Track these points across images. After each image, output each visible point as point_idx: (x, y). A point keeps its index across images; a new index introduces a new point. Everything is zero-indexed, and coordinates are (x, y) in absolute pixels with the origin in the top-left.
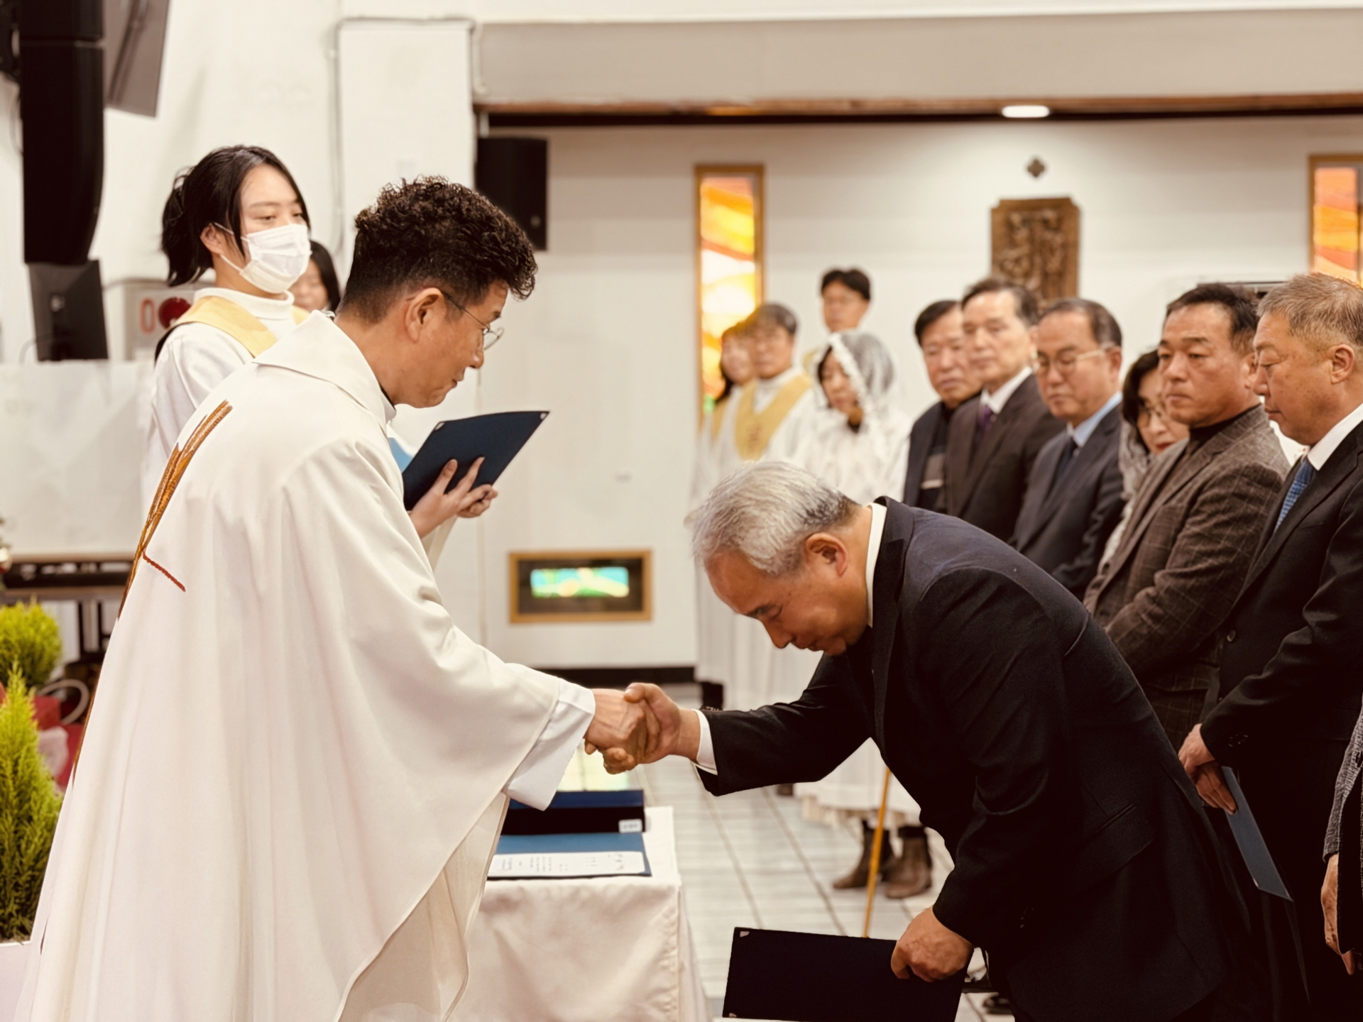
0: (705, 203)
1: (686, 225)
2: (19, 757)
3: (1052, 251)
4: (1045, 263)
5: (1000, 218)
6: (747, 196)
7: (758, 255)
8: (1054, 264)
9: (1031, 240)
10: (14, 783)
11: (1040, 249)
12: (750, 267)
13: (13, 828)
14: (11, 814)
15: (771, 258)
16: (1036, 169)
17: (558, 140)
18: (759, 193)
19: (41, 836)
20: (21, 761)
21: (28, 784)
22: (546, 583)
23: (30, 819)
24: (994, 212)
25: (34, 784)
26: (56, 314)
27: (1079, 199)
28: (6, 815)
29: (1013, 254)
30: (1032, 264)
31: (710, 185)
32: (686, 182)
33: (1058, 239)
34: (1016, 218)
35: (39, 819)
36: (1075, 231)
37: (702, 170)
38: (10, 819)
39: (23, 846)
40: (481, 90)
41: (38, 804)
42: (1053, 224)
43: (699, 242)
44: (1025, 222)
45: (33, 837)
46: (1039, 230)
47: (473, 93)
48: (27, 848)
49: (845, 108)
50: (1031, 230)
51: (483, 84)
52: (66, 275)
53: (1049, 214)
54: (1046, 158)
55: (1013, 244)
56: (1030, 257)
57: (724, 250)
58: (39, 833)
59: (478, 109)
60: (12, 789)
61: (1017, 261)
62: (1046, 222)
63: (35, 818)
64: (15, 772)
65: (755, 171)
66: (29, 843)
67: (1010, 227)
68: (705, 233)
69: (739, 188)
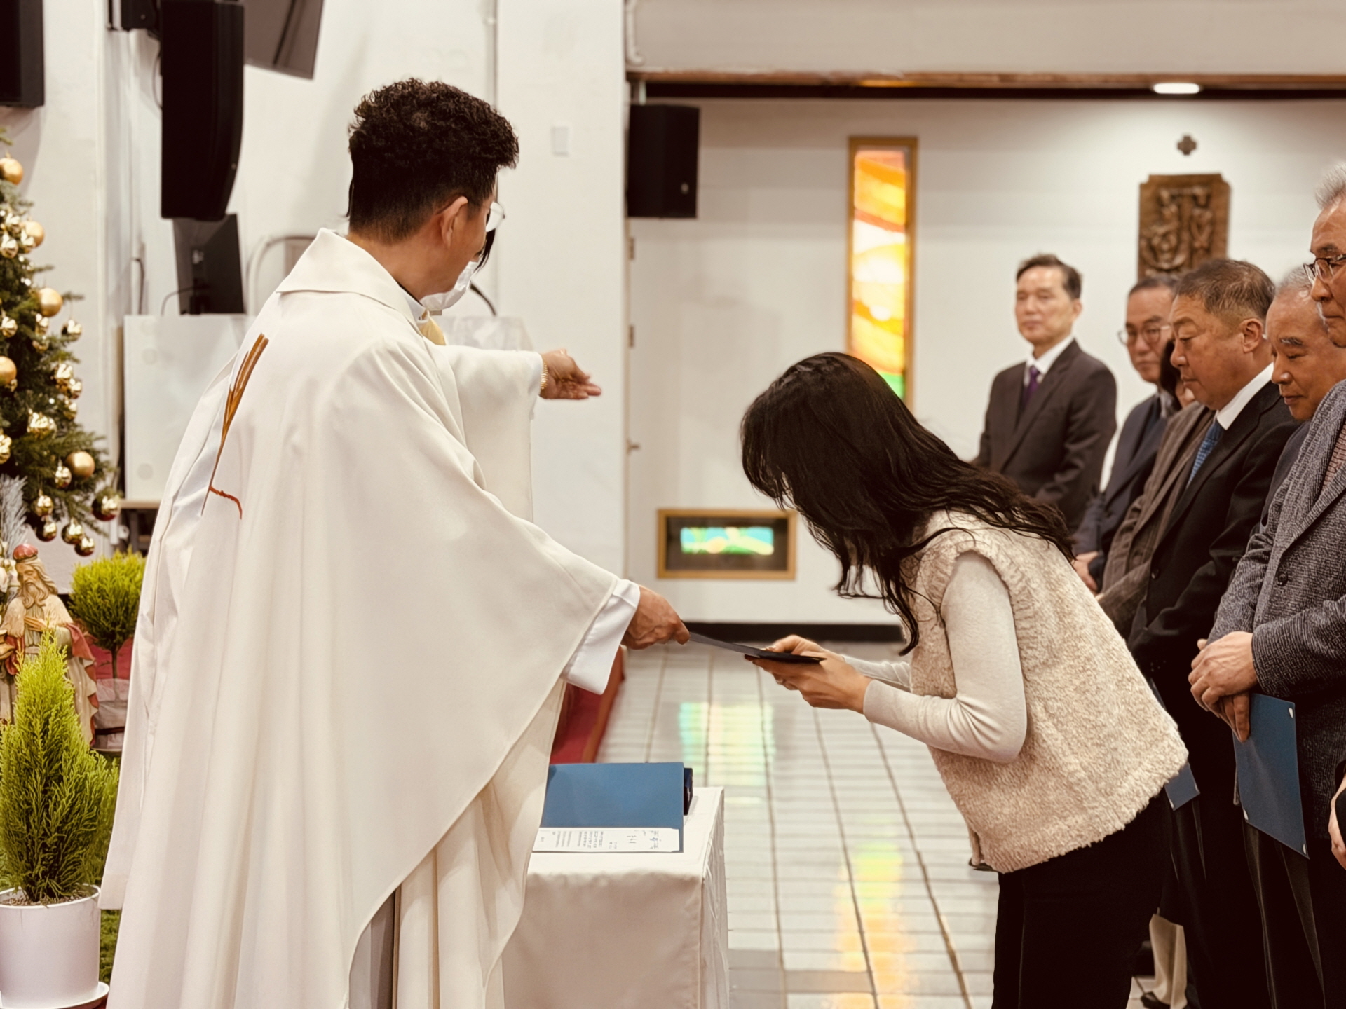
0: (858, 173)
1: (840, 195)
2: (50, 716)
3: (1200, 227)
4: (1193, 238)
5: (1148, 193)
6: (900, 170)
7: (909, 226)
8: (1202, 240)
9: (1180, 217)
10: (44, 742)
11: (1187, 225)
12: (900, 238)
13: (41, 788)
14: (40, 773)
15: (921, 229)
16: (1187, 146)
17: (710, 111)
18: (911, 165)
19: (69, 798)
20: (50, 720)
21: (58, 744)
22: (694, 541)
23: (60, 779)
24: (1143, 187)
25: (66, 744)
26: (196, 267)
27: (1227, 177)
28: (35, 774)
29: (1161, 230)
30: (1179, 241)
31: (864, 156)
32: (841, 154)
33: (1208, 215)
34: (1165, 194)
35: (68, 780)
36: (1226, 207)
37: (856, 143)
38: (39, 778)
39: (51, 806)
40: (637, 60)
41: (69, 764)
42: (1202, 201)
43: (851, 212)
44: (1173, 198)
45: (61, 799)
46: (1187, 205)
47: (627, 61)
48: (55, 810)
49: (995, 83)
50: (1179, 206)
51: (638, 54)
52: (206, 230)
53: (1198, 191)
54: (1196, 137)
55: (1162, 220)
56: (1178, 233)
57: (876, 221)
58: (68, 794)
59: (632, 78)
60: (40, 748)
61: (1165, 236)
62: (1195, 198)
63: (65, 778)
64: (45, 732)
65: (908, 144)
66: (56, 804)
67: (1159, 202)
68: (857, 203)
69: (892, 159)
